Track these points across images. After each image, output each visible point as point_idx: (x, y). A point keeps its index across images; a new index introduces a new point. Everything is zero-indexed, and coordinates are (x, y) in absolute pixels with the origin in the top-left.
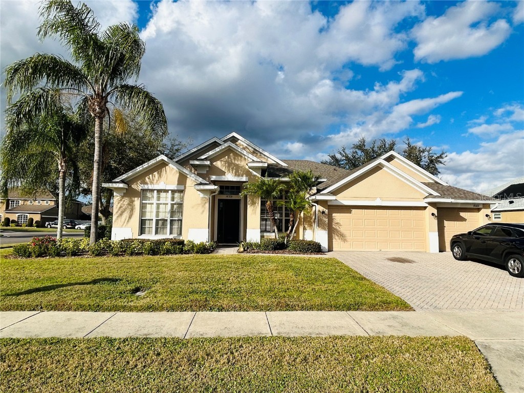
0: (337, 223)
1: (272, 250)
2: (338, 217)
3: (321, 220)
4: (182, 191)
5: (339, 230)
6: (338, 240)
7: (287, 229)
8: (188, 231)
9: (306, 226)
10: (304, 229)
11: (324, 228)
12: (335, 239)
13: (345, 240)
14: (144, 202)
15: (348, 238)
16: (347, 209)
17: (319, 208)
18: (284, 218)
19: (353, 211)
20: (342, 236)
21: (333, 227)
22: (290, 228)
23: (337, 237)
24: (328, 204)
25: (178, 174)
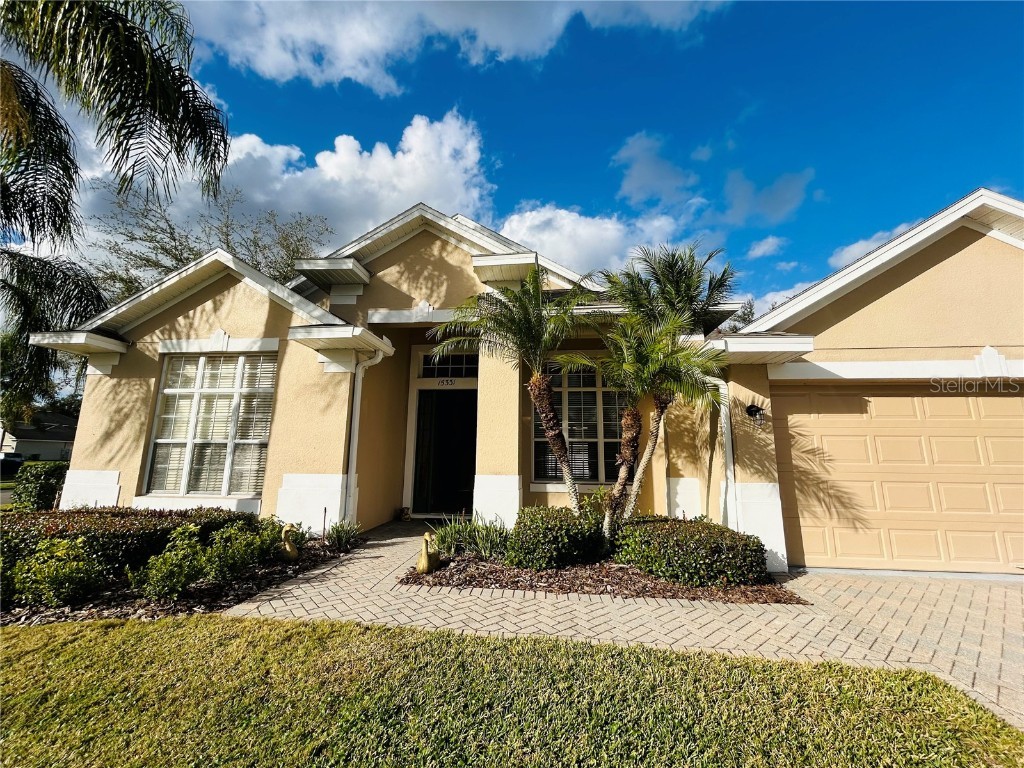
0: (812, 452)
1: (549, 565)
2: (812, 427)
3: (750, 438)
4: (275, 357)
5: (824, 476)
6: (827, 520)
7: (612, 476)
8: (279, 482)
9: (680, 463)
10: (672, 472)
11: (763, 472)
12: (814, 515)
13: (857, 519)
14: (167, 391)
15: (867, 513)
16: (850, 395)
17: (732, 392)
18: (601, 440)
19: (875, 403)
20: (840, 502)
21: (797, 467)
22: (623, 473)
23: (819, 509)
24: (770, 378)
25: (267, 306)
